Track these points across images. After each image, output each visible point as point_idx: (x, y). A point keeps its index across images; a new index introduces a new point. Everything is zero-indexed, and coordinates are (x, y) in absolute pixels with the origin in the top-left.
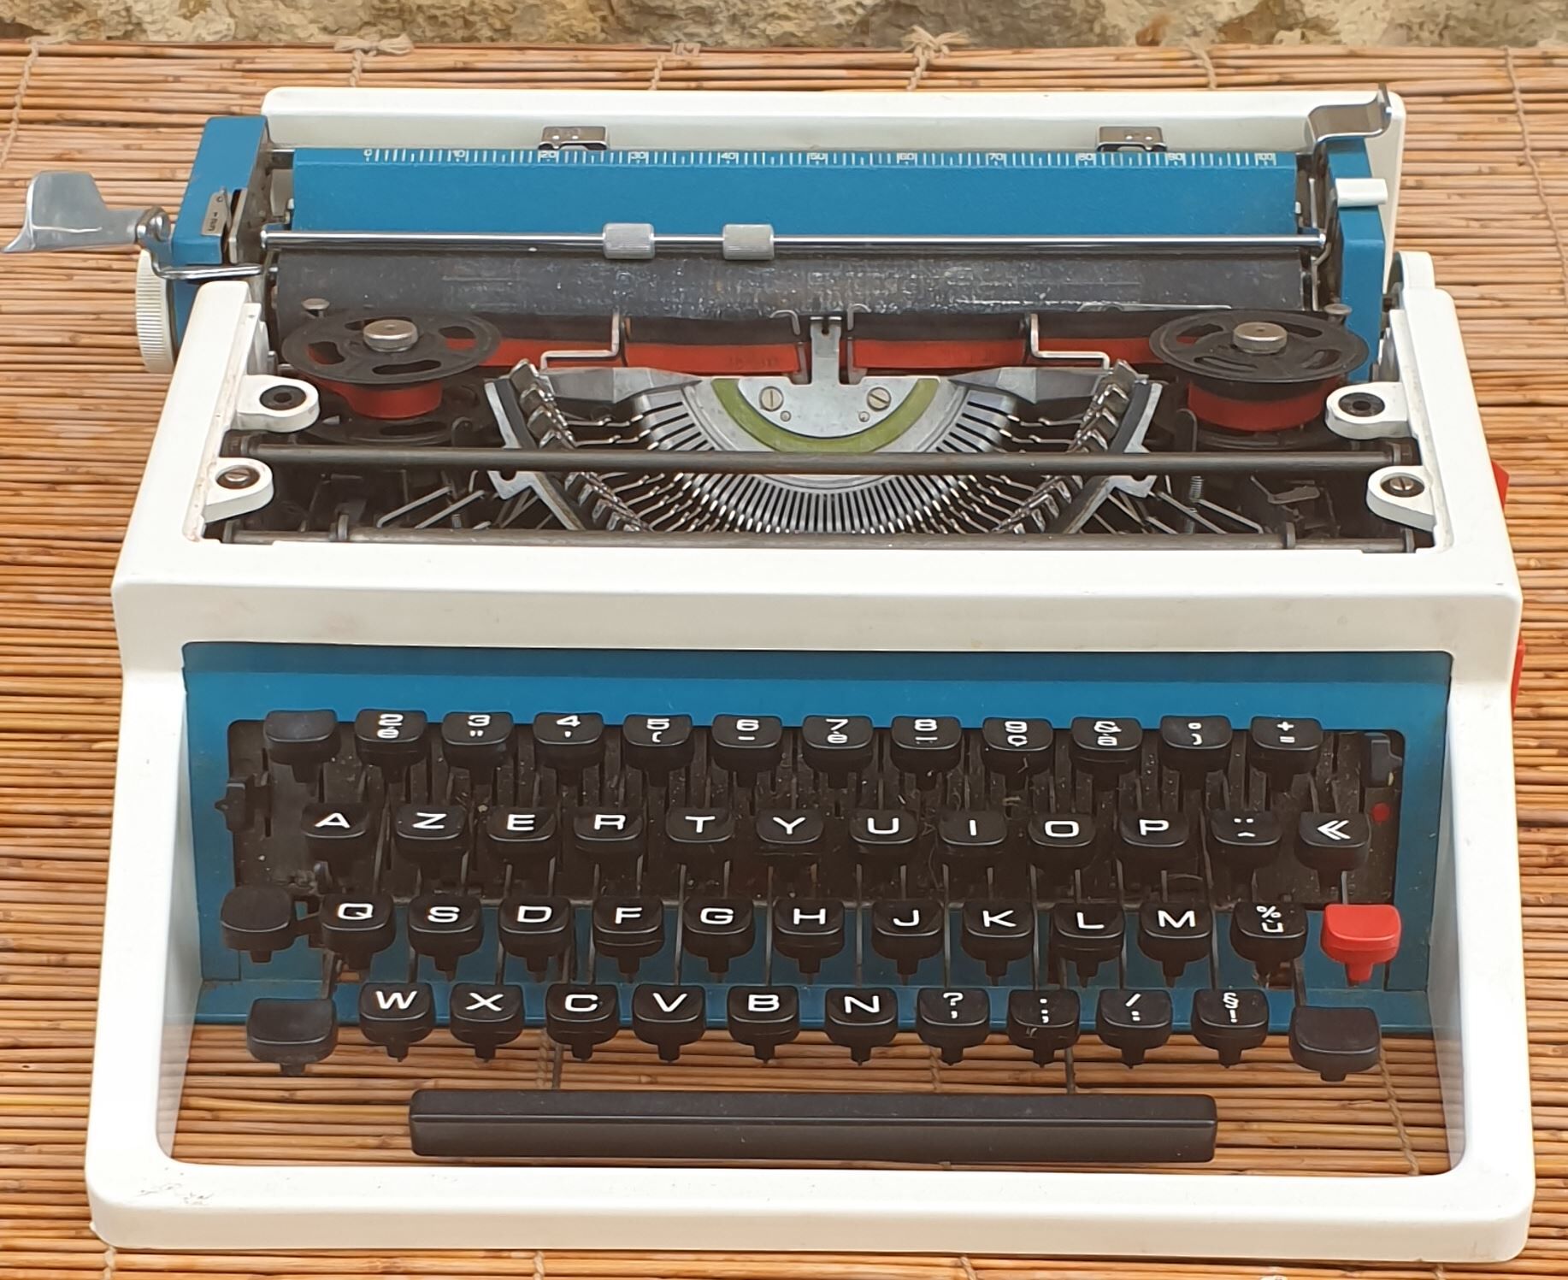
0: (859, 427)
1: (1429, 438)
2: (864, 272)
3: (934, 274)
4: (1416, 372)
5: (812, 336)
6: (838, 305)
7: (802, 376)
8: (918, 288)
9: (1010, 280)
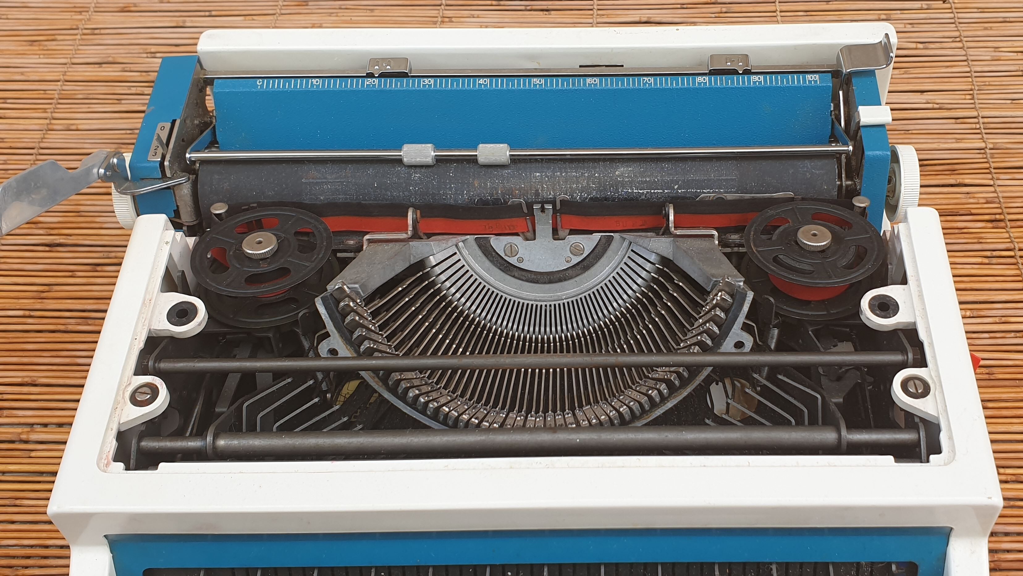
0: (566, 266)
1: (931, 344)
2: (567, 172)
3: (609, 173)
4: (918, 280)
5: (535, 214)
6: (550, 194)
7: (529, 235)
8: (599, 183)
9: (656, 177)
